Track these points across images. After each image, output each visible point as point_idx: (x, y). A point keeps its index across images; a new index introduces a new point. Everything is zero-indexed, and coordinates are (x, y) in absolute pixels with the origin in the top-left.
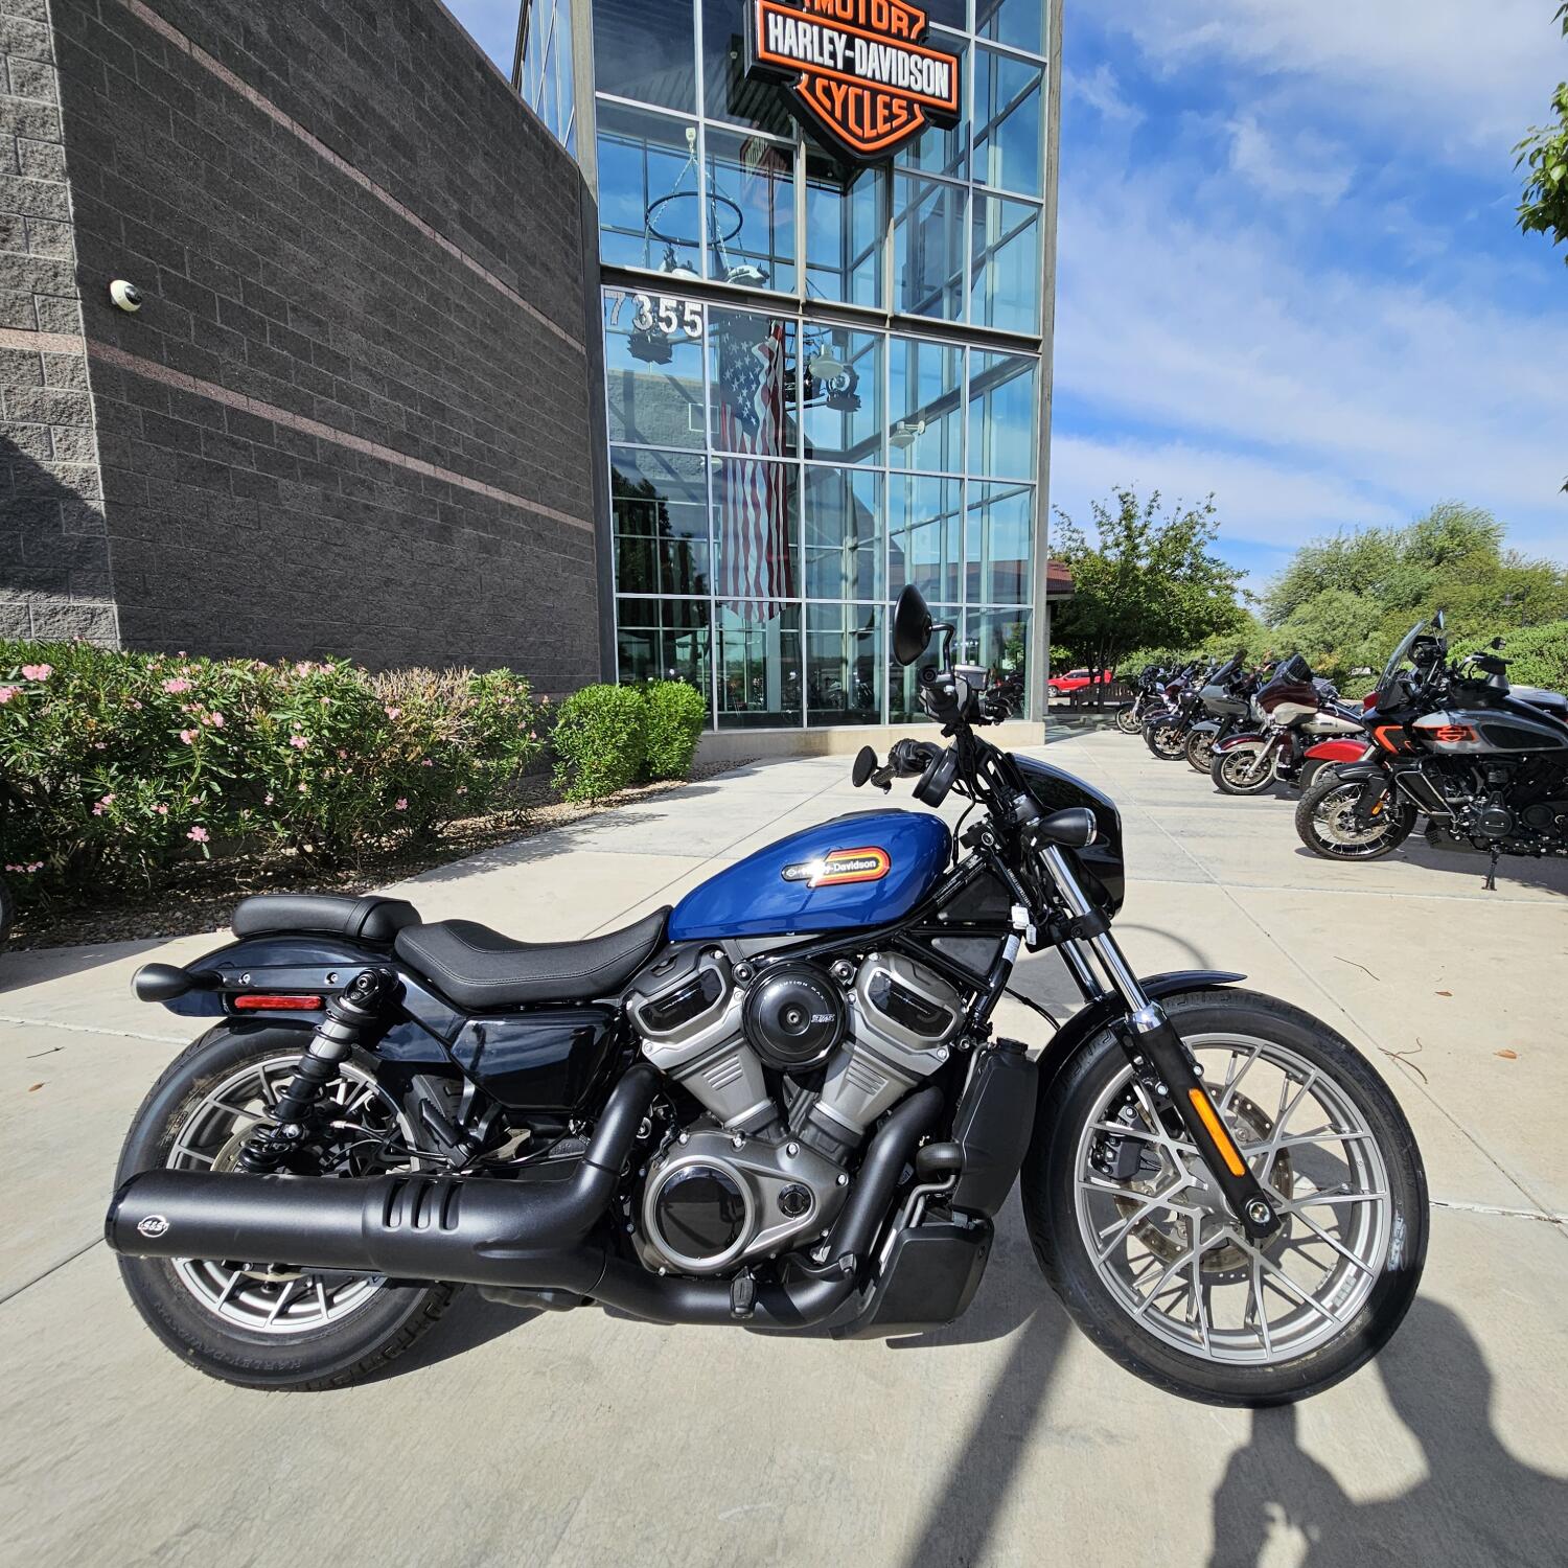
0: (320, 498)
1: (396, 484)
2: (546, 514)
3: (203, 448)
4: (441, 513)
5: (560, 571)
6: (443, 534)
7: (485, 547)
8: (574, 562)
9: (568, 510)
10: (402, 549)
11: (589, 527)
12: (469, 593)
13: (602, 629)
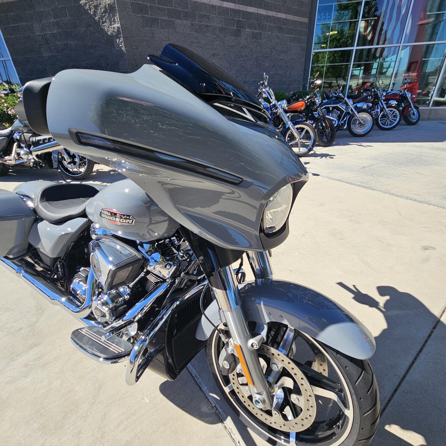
0: (190, 25)
1: (219, 15)
2: (285, 17)
3: (150, 13)
4: (237, 24)
5: (288, 43)
6: (237, 33)
7: (254, 36)
8: (296, 38)
9: (296, 14)
10: (220, 41)
11: (306, 20)
12: (246, 56)
13: (305, 66)
